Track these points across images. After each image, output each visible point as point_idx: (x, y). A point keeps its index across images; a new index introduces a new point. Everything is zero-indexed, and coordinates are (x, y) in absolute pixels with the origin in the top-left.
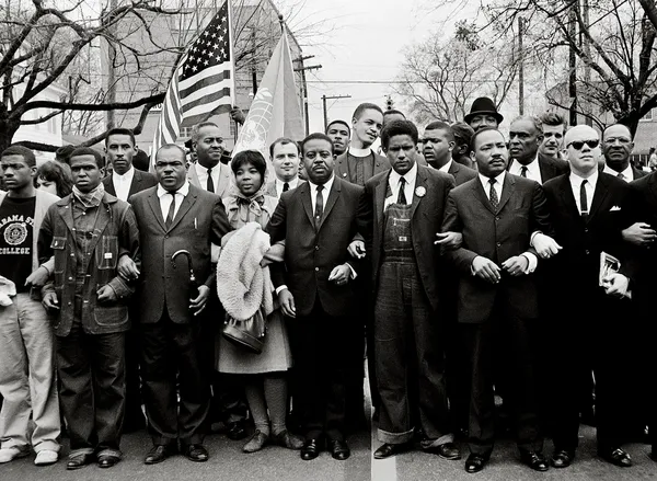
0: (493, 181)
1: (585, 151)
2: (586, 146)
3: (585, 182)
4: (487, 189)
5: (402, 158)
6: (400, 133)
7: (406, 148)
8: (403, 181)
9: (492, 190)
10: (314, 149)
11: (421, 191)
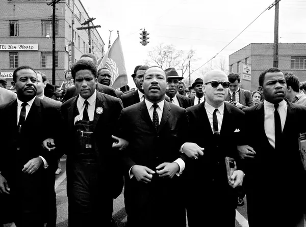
0: (155, 106)
1: (219, 90)
2: (220, 86)
3: (216, 110)
4: (151, 113)
5: (84, 87)
6: (83, 69)
7: (88, 79)
8: (87, 104)
9: (155, 114)
10: (27, 75)
11: (100, 110)
